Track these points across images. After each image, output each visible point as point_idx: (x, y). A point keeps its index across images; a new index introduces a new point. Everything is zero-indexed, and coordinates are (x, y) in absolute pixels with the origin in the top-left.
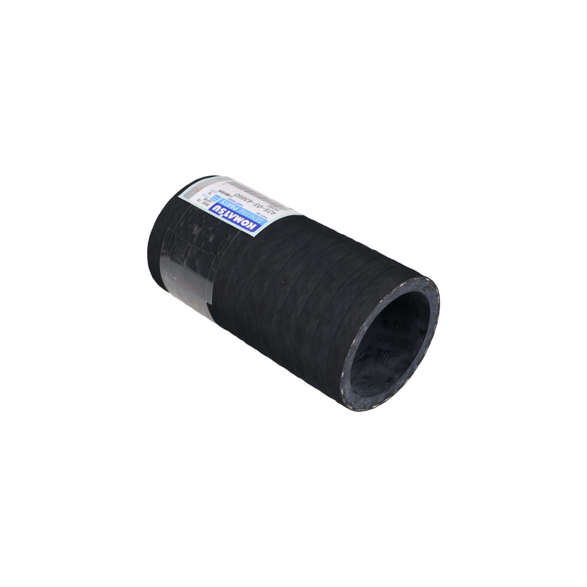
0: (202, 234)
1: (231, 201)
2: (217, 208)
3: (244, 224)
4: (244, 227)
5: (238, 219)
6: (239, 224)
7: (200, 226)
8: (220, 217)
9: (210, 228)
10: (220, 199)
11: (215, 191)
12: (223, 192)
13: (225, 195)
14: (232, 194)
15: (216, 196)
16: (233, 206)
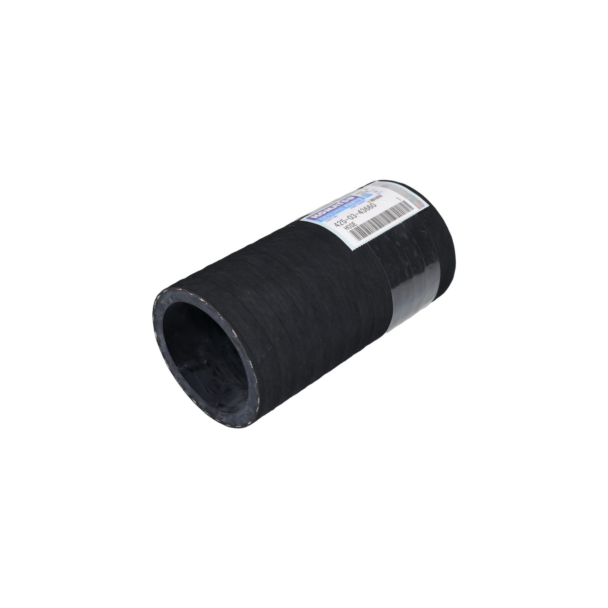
10: (365, 197)
11: (379, 194)
12: (377, 197)
13: (372, 198)
14: (374, 202)
15: (371, 195)
16: (351, 204)
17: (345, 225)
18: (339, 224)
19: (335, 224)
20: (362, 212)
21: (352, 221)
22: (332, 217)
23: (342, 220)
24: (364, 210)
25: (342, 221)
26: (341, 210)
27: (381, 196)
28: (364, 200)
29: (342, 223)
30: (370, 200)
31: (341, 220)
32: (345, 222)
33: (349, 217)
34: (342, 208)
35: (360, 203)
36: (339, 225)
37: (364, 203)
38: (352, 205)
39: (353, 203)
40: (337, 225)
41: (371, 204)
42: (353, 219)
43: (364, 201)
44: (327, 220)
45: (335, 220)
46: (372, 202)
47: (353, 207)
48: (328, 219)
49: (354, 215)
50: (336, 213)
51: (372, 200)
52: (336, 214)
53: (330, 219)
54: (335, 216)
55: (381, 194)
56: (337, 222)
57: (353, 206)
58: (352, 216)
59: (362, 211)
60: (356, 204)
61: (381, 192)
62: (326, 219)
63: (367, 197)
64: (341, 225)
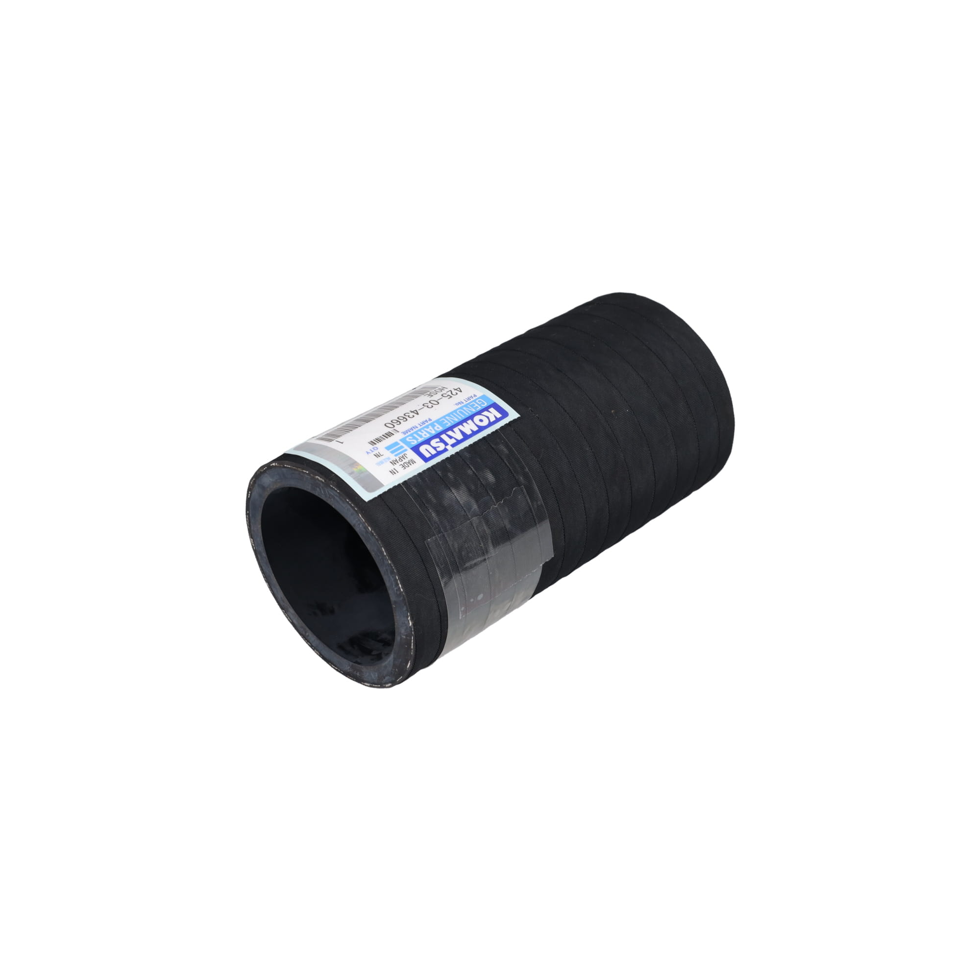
0: (473, 487)
1: (412, 432)
2: (426, 450)
3: (480, 422)
4: (491, 424)
5: (468, 428)
6: (481, 429)
7: (457, 487)
8: (452, 451)
9: (470, 472)
10: (402, 444)
11: (374, 448)
12: (379, 440)
13: (389, 438)
14: (387, 430)
15: (388, 448)
16: (428, 430)
17: (444, 392)
18: (454, 392)
19: (461, 391)
20: (412, 412)
21: (432, 398)
22: (465, 403)
23: (449, 397)
24: (409, 416)
25: (448, 395)
26: (447, 418)
27: (372, 443)
28: (403, 436)
29: (449, 393)
30: (393, 434)
31: (451, 397)
32: (444, 395)
33: (437, 403)
34: (446, 422)
35: (412, 429)
36: (455, 390)
37: (404, 430)
38: (427, 427)
39: (425, 433)
40: (458, 389)
41: (394, 426)
42: (430, 402)
43: (404, 433)
44: (475, 398)
45: (461, 397)
46: (390, 430)
47: (426, 421)
48: (472, 400)
49: (428, 407)
50: (458, 412)
51: (389, 435)
52: (458, 409)
53: (469, 399)
54: (460, 406)
55: (371, 447)
56: (457, 394)
57: (427, 424)
58: (430, 405)
59: (411, 415)
60: (419, 427)
61: (368, 453)
62: (475, 401)
63: (396, 444)
64: (451, 391)
